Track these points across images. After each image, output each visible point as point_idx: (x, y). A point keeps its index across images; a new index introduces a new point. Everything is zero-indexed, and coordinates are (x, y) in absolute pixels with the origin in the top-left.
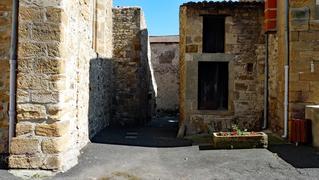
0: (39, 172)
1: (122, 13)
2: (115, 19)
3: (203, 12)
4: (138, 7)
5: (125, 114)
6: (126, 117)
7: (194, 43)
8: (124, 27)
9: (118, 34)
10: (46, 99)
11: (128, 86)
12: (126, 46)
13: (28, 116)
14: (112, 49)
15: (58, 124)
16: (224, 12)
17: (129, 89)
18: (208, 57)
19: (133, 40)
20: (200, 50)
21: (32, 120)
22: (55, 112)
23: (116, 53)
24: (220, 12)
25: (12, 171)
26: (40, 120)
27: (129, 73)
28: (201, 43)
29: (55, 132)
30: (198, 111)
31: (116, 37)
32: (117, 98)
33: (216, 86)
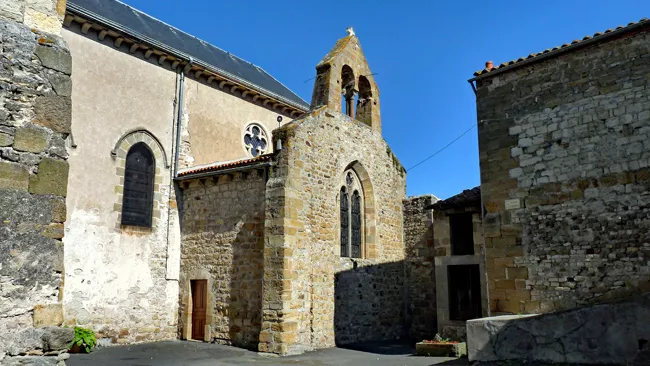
0: (272, 355)
1: (413, 204)
2: (406, 213)
3: (449, 212)
4: (428, 195)
5: (422, 326)
6: (423, 331)
7: (442, 246)
8: (416, 221)
9: (410, 229)
10: (277, 307)
11: (424, 291)
12: (418, 243)
13: (269, 318)
14: (404, 247)
15: (283, 324)
16: (470, 209)
17: (424, 296)
18: (458, 260)
19: (426, 235)
20: (449, 252)
21: (270, 321)
22: (281, 315)
23: (409, 251)
24: (467, 210)
25: (260, 353)
26: (274, 321)
27: (424, 276)
28: (449, 245)
29: (280, 329)
30: (451, 322)
31: (408, 234)
32: (413, 306)
33: (470, 293)
